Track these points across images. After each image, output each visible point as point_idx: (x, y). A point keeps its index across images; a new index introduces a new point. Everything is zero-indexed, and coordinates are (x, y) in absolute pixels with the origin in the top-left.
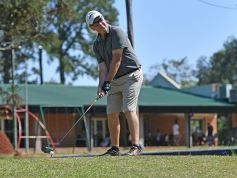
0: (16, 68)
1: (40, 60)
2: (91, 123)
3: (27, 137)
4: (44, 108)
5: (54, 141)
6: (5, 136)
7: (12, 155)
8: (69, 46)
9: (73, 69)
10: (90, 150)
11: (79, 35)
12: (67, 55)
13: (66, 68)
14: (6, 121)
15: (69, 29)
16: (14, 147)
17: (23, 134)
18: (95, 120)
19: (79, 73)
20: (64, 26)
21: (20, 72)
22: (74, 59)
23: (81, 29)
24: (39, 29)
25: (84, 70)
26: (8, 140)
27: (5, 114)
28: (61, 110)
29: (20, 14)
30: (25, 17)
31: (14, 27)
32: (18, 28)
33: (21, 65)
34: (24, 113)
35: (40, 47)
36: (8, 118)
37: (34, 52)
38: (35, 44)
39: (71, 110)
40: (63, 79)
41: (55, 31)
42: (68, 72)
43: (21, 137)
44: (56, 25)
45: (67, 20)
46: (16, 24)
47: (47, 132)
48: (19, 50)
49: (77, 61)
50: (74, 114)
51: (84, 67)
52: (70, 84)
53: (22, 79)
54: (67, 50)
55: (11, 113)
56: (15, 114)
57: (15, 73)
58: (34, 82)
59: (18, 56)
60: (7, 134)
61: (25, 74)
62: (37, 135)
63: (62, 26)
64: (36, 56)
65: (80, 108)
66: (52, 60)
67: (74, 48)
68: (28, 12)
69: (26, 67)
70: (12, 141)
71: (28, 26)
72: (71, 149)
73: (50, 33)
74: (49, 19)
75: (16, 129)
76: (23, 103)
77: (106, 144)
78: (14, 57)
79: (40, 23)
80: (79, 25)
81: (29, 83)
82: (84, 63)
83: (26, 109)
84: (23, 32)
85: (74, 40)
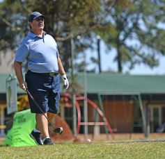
0: (75, 58)
1: (99, 50)
2: (148, 110)
3: (86, 124)
4: (102, 96)
5: (112, 128)
6: (64, 123)
7: (72, 141)
8: (127, 36)
9: (130, 59)
10: (146, 136)
11: (136, 25)
12: (125, 45)
13: (123, 57)
14: (66, 108)
15: (126, 20)
16: (73, 133)
17: (82, 121)
18: (151, 107)
19: (135, 62)
20: (122, 17)
21: (79, 61)
22: (131, 49)
23: (137, 19)
24: (97, 20)
25: (141, 59)
26: (67, 126)
27: (64, 102)
28: (119, 98)
29: (79, 6)
30: (83, 8)
31: (73, 18)
32: (76, 19)
33: (80, 55)
34: (83, 101)
35: (98, 37)
36: (67, 105)
37: (92, 42)
38: (93, 34)
39: (128, 97)
40: (120, 68)
41: (113, 22)
42: (125, 61)
43: (80, 124)
44: (113, 16)
45: (124, 11)
46: (75, 15)
47: (105, 119)
48: (78, 40)
49: (134, 50)
50: (131, 102)
51: (141, 56)
52: (127, 73)
53: (81, 68)
54: (124, 40)
55: (70, 101)
56: (75, 102)
57: (74, 62)
58: (93, 71)
59: (77, 46)
60: (67, 121)
61: (84, 64)
62: (95, 122)
63: (119, 17)
64: (95, 46)
65: (137, 96)
66: (110, 49)
67: (131, 38)
68: (87, 4)
69: (85, 57)
70: (71, 127)
71: (86, 17)
72: (128, 135)
73: (108, 24)
74: (106, 10)
75: (75, 116)
76: (82, 91)
77: (162, 130)
78: (73, 47)
79: (98, 14)
80: (135, 16)
81: (88, 72)
82: (141, 52)
83: (85, 97)
84: (82, 23)
85: (131, 30)
